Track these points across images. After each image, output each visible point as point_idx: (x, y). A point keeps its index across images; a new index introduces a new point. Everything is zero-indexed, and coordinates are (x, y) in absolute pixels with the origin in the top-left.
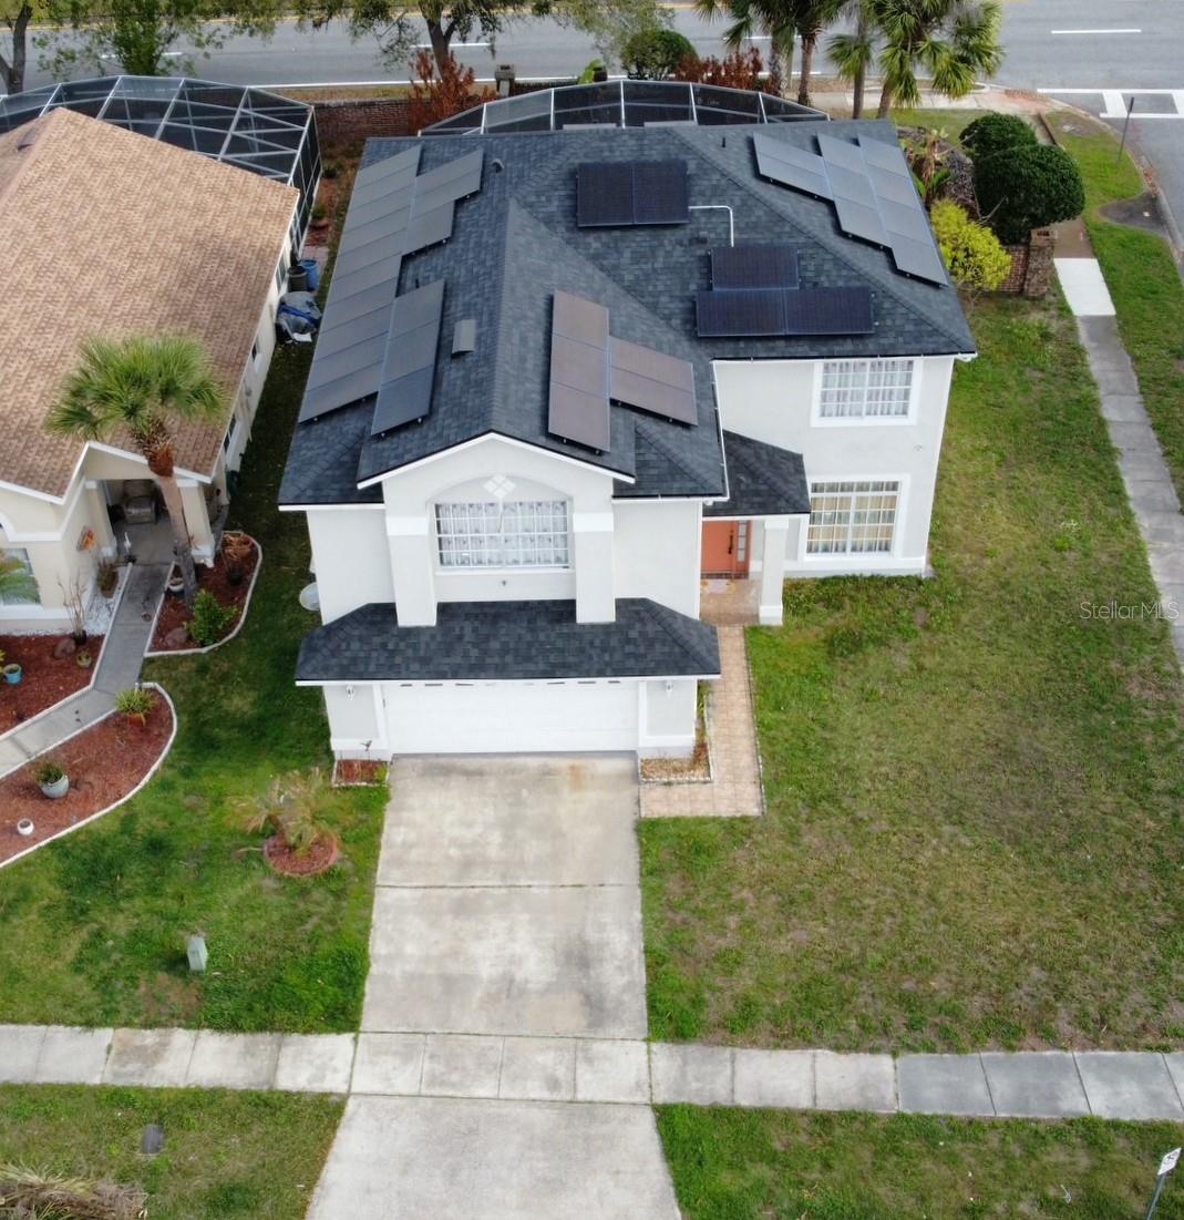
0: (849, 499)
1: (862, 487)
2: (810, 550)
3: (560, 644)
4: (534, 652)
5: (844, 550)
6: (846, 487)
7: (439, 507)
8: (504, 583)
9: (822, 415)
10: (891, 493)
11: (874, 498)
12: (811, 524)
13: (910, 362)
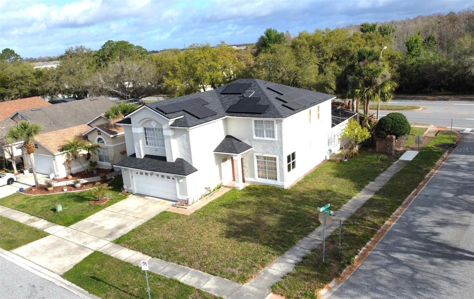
0: (265, 162)
1: (268, 158)
2: (258, 177)
5: (267, 178)
6: (264, 158)
7: (145, 128)
8: (156, 150)
9: (256, 136)
10: (275, 161)
11: (271, 162)
12: (258, 168)
13: (273, 122)
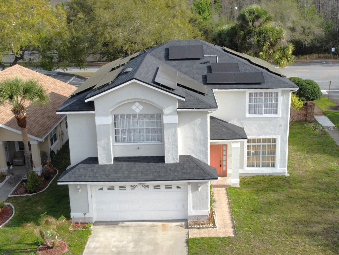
0: (260, 146)
1: (264, 140)
2: (248, 166)
3: (158, 170)
4: (149, 172)
5: (259, 166)
6: (259, 141)
7: (115, 116)
8: (138, 148)
9: (250, 113)
10: (274, 144)
11: (268, 145)
12: (247, 155)
13: (277, 93)
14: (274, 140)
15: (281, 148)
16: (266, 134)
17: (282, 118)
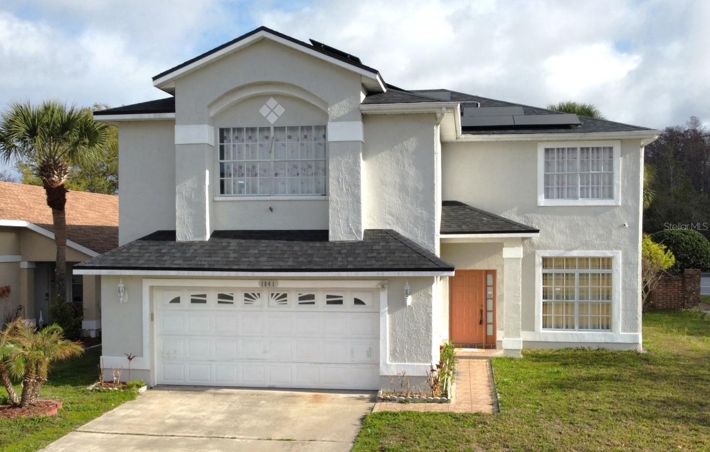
1: (583, 261)
2: (545, 326)
3: (310, 252)
4: (286, 256)
5: (573, 327)
7: (222, 131)
8: (271, 209)
9: (547, 197)
10: (606, 271)
11: (593, 275)
12: (543, 299)
13: (611, 149)
14: (607, 262)
15: (624, 282)
16: (586, 245)
17: (625, 207)
